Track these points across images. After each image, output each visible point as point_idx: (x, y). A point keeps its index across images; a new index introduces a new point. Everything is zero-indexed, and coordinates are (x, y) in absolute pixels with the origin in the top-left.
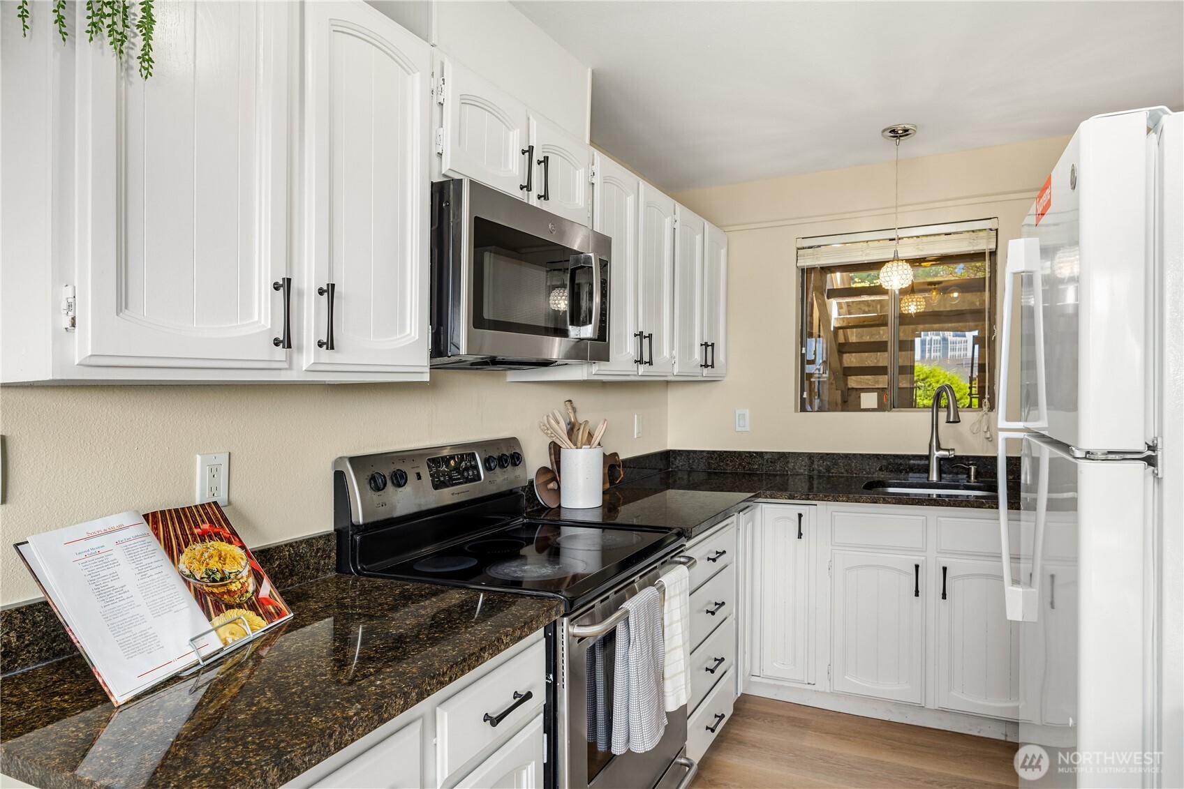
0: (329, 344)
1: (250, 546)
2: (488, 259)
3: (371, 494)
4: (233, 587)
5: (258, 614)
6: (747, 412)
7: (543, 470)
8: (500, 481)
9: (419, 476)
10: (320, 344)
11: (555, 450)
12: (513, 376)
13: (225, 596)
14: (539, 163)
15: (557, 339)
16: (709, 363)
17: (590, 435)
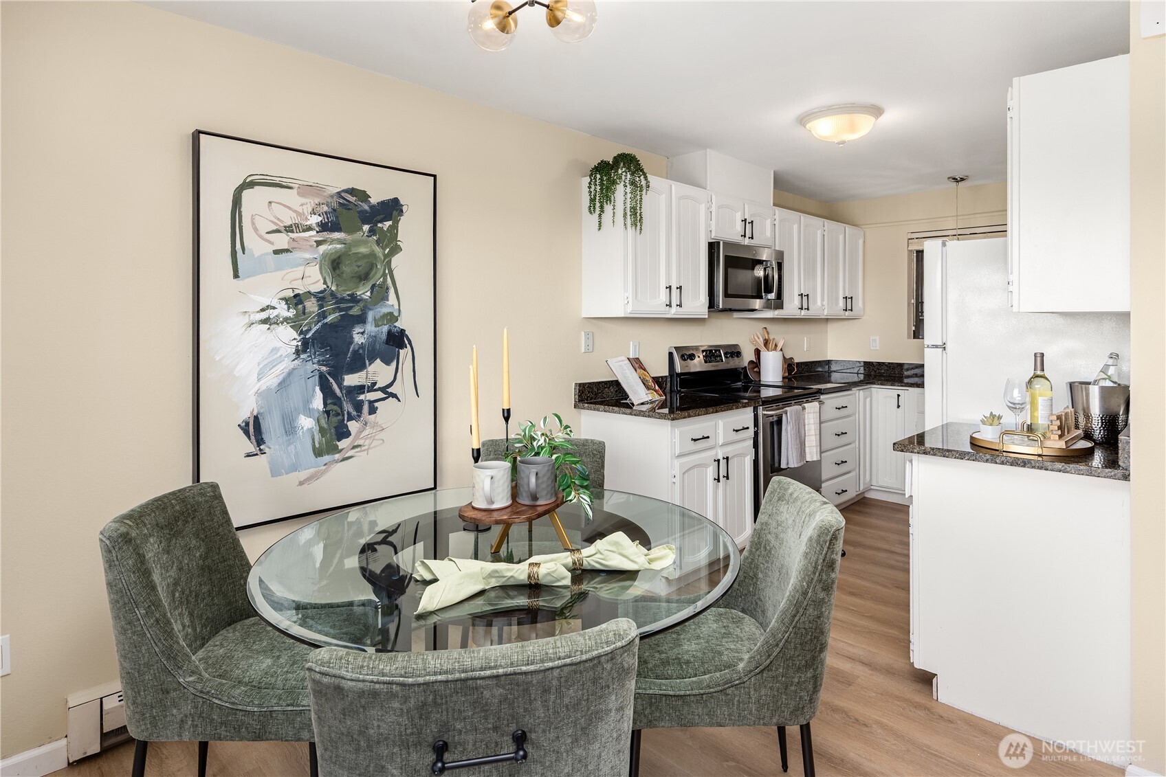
0: (680, 306)
1: (652, 376)
2: (729, 270)
3: (683, 362)
4: (650, 384)
5: (657, 394)
6: (877, 338)
7: (751, 362)
8: (733, 363)
9: (699, 357)
10: (677, 305)
11: (758, 352)
12: (736, 315)
14: (749, 223)
15: (758, 300)
16: (849, 307)
17: (776, 345)
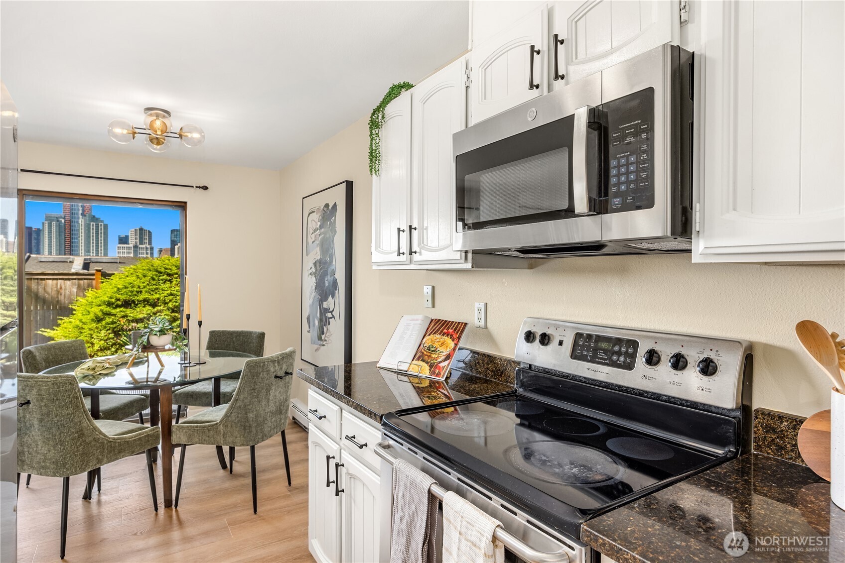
4: (433, 356)
5: (430, 370)
9: (561, 343)
10: (413, 253)
13: (426, 357)
